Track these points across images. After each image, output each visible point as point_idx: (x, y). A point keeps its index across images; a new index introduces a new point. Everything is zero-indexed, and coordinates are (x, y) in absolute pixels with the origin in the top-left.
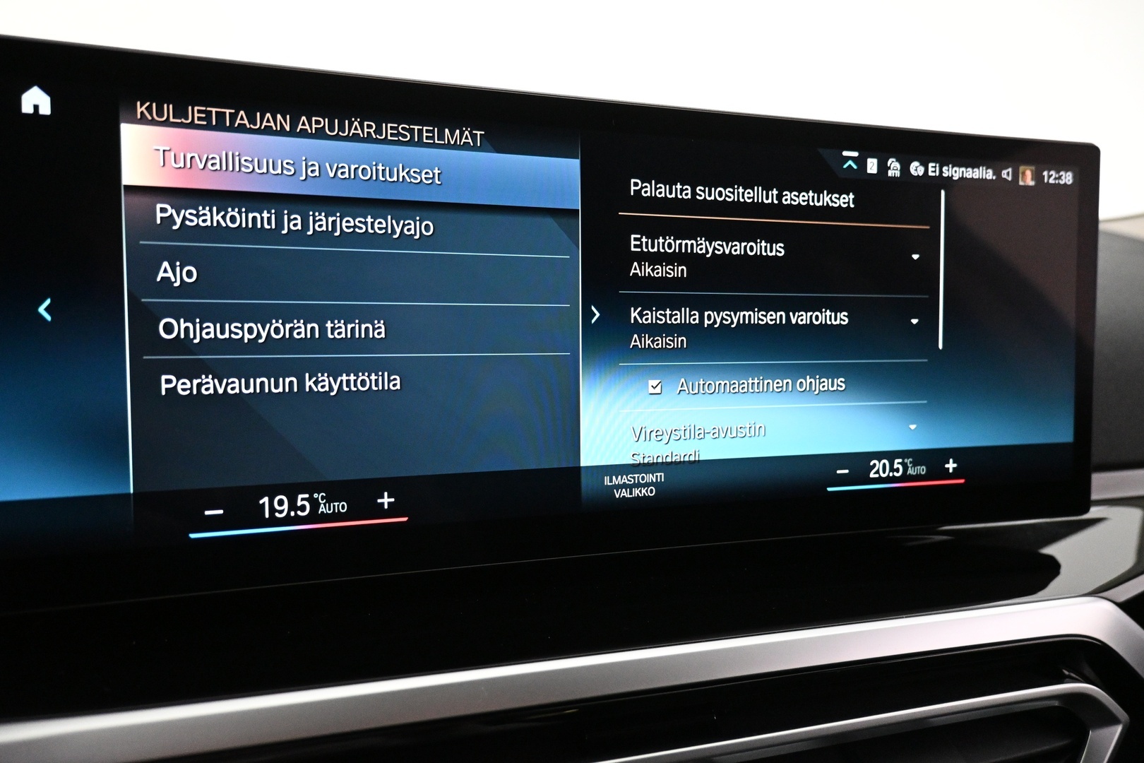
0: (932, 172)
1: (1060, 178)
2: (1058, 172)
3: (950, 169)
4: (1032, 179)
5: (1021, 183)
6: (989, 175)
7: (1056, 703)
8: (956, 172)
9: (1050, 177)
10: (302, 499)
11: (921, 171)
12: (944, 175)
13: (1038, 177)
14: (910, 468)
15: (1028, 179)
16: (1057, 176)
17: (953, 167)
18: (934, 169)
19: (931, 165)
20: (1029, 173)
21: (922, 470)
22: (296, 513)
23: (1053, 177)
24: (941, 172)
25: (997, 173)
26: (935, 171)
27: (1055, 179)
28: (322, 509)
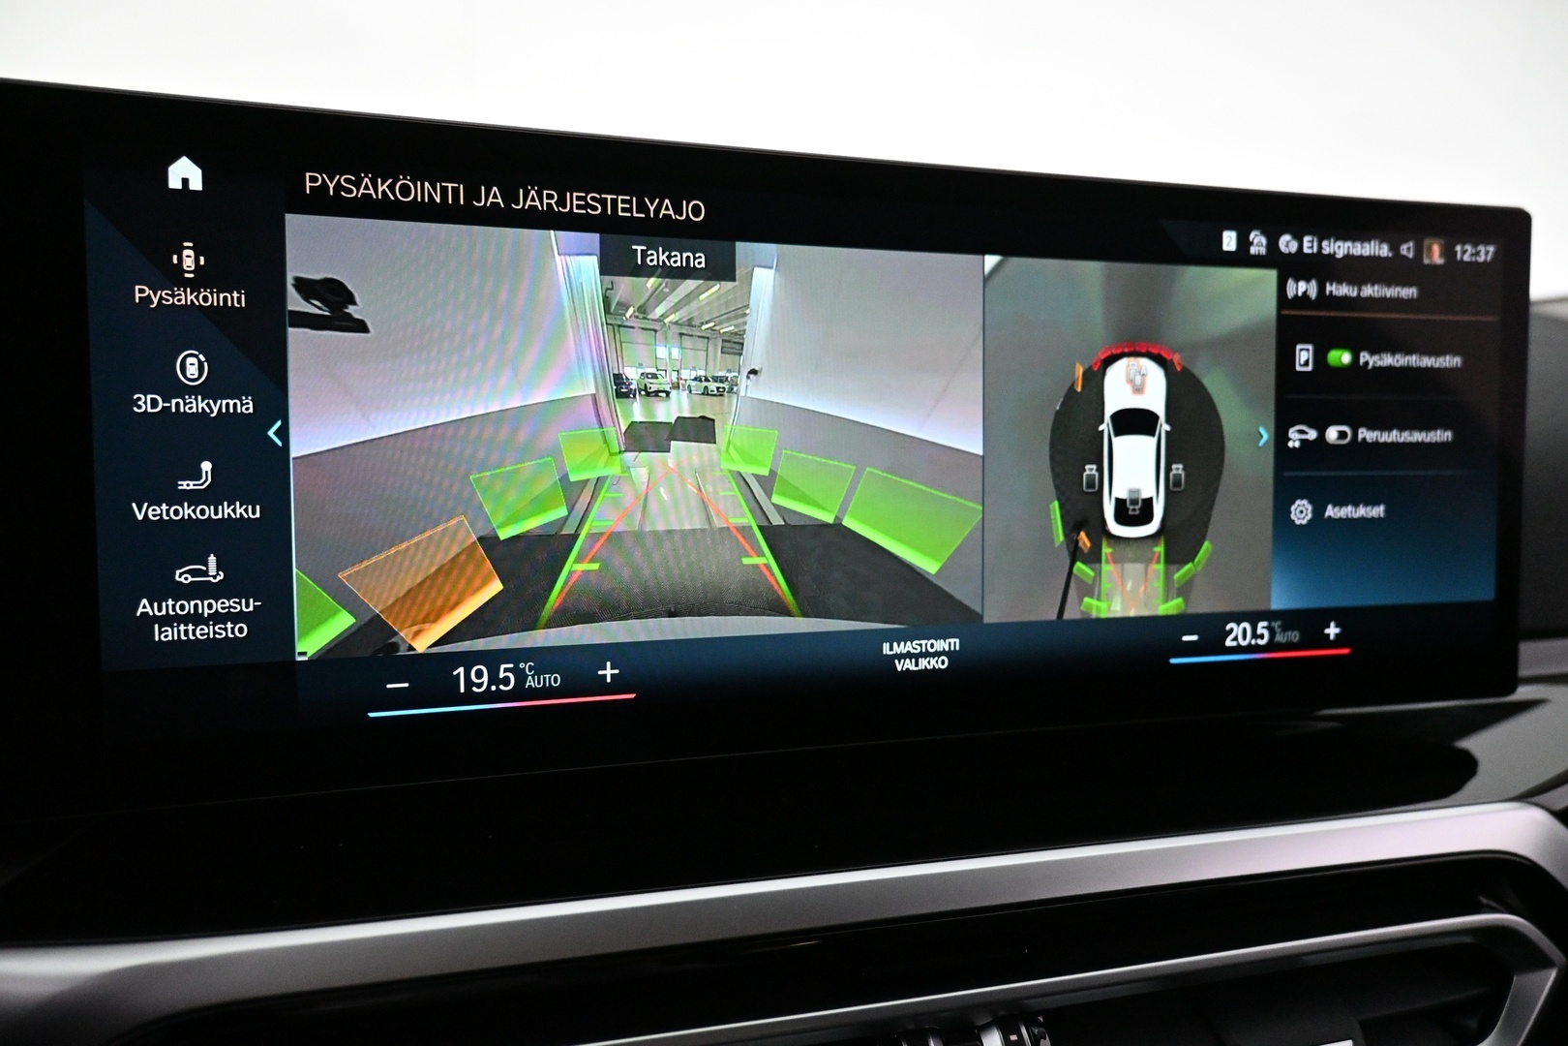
0: (1309, 247)
1: (1477, 253)
2: (1475, 245)
3: (1332, 244)
4: (1441, 256)
5: (1426, 261)
6: (1384, 251)
7: (1468, 940)
8: (1339, 247)
9: (1465, 253)
10: (506, 670)
11: (1293, 247)
12: (1324, 252)
13: (1448, 252)
14: (1278, 635)
15: (1436, 256)
16: (1474, 251)
17: (1335, 242)
18: (1310, 245)
19: (1307, 239)
20: (1436, 249)
21: (1294, 636)
22: (497, 688)
23: (1469, 252)
24: (1320, 247)
25: (1395, 248)
26: (1312, 247)
27: (1472, 255)
28: (530, 682)
